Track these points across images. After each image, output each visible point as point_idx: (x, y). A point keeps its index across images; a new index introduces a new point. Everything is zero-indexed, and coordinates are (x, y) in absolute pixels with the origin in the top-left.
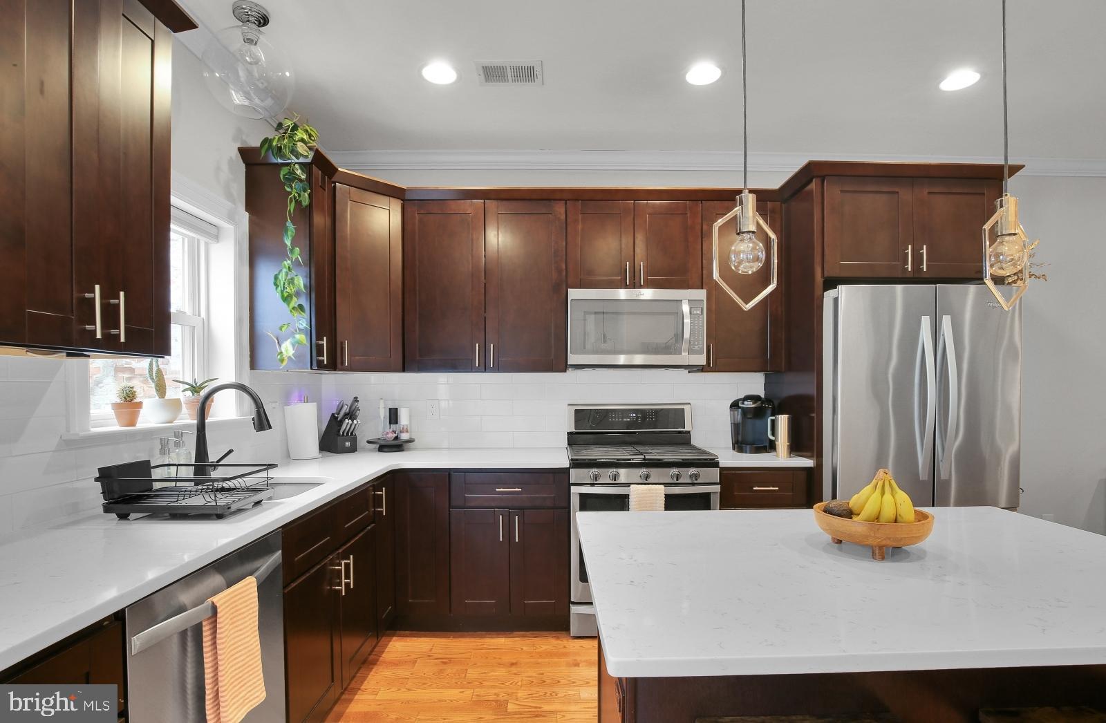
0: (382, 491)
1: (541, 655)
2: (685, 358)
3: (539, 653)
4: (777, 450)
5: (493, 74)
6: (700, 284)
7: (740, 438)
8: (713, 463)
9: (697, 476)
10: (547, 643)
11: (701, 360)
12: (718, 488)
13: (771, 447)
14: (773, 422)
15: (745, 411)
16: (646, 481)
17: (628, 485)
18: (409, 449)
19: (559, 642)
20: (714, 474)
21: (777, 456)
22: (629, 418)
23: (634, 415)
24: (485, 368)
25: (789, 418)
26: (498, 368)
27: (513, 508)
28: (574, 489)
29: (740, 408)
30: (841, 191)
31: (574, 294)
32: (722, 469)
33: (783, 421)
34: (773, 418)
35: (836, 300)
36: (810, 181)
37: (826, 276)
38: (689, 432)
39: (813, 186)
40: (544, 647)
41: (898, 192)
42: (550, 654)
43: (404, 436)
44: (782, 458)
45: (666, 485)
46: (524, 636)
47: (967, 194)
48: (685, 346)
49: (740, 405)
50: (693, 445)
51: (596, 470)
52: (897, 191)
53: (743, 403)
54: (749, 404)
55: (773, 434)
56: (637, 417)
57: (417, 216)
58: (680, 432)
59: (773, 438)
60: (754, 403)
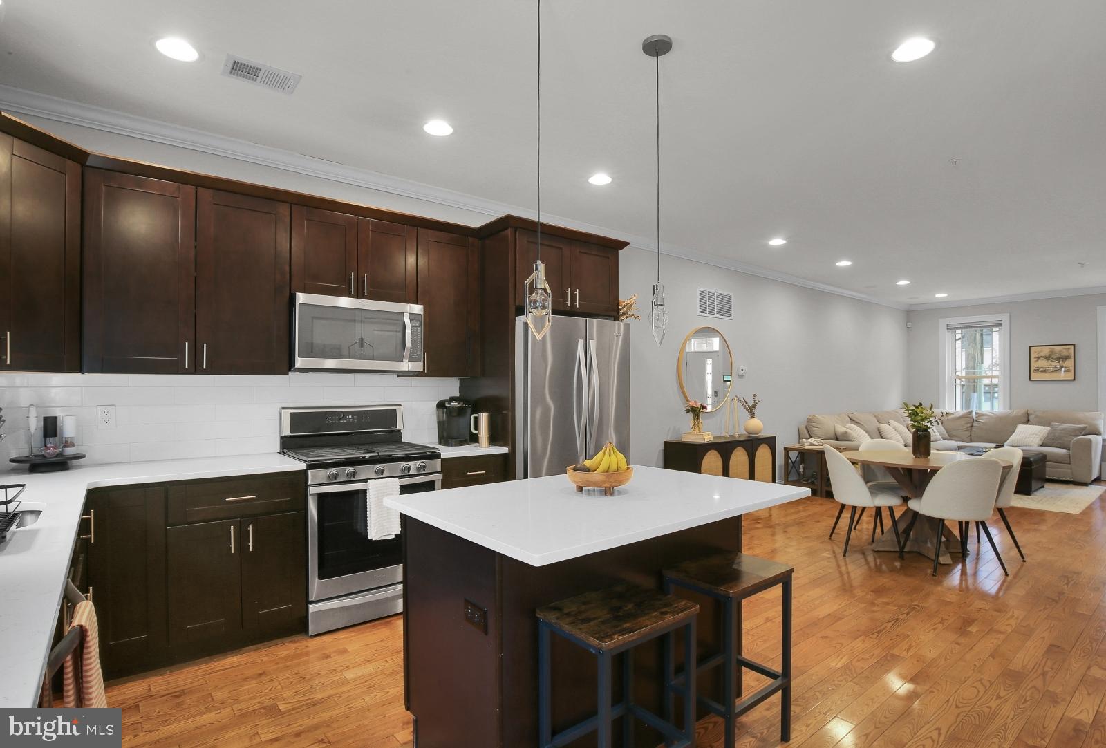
0: (90, 515)
1: (286, 659)
2: (405, 365)
3: (283, 658)
4: (480, 441)
5: (240, 69)
6: (415, 299)
7: (445, 434)
8: (435, 455)
9: (423, 467)
10: (286, 649)
11: (418, 366)
12: (440, 476)
13: (474, 439)
14: (476, 419)
15: (450, 412)
16: (380, 474)
17: (366, 481)
18: (80, 467)
19: (298, 644)
20: (437, 464)
21: (480, 446)
22: (346, 419)
23: (350, 417)
24: (196, 369)
25: (488, 416)
26: (214, 369)
27: (242, 517)
28: (311, 490)
29: (446, 407)
30: (528, 241)
31: (301, 298)
32: (444, 460)
33: (484, 417)
34: (476, 415)
35: (526, 325)
36: (507, 229)
37: (517, 304)
38: (399, 431)
39: (509, 231)
40: (285, 653)
41: (561, 248)
42: (294, 657)
43: (70, 451)
44: (483, 448)
45: (400, 477)
46: (256, 650)
47: (598, 256)
48: (407, 354)
49: (447, 405)
50: (404, 442)
51: (333, 469)
52: (561, 246)
53: (450, 404)
54: (454, 405)
55: (476, 429)
56: (353, 418)
57: (104, 188)
58: (392, 431)
59: (476, 432)
60: (458, 404)
